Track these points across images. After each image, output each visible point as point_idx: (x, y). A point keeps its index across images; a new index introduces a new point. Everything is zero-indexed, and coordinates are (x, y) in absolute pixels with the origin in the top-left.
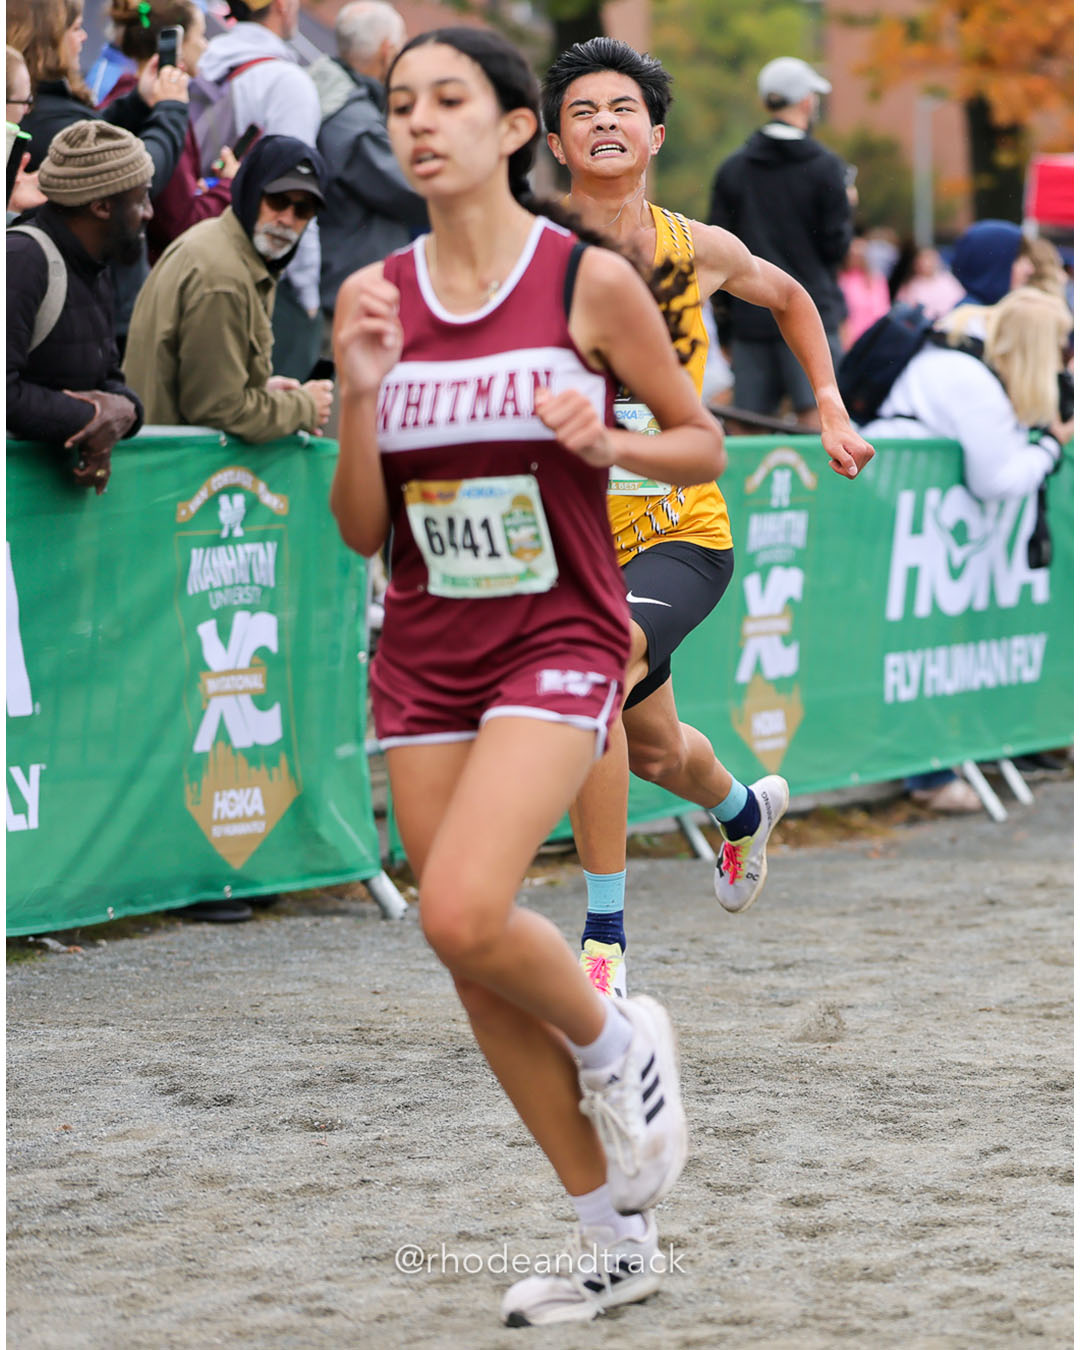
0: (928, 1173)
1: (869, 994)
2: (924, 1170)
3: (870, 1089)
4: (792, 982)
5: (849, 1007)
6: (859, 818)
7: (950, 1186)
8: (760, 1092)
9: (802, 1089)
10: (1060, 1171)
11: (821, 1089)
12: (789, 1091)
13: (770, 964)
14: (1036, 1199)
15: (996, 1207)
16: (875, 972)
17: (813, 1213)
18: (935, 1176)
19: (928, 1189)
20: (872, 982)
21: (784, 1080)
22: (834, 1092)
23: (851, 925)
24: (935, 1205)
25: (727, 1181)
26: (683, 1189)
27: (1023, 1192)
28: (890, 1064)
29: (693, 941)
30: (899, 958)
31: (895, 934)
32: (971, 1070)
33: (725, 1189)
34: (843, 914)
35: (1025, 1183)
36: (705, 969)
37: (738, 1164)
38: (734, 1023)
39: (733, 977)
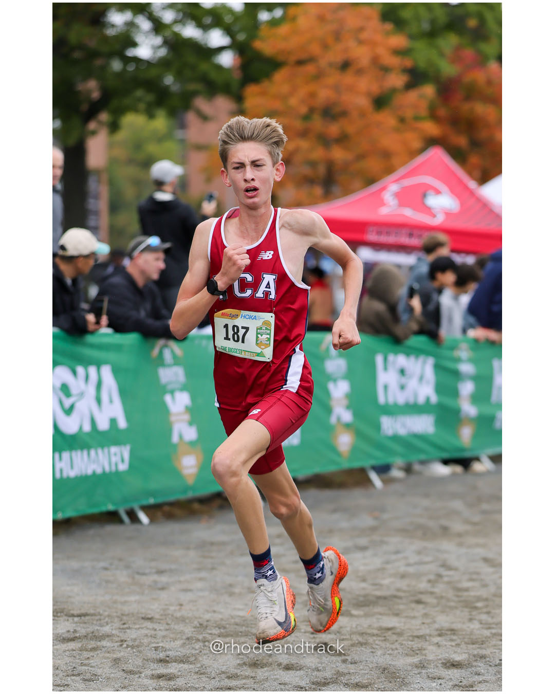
0: (223, 665)
1: (200, 585)
2: (222, 664)
3: (198, 627)
4: (164, 579)
5: (190, 590)
6: (196, 506)
7: (233, 671)
8: (148, 629)
9: (167, 627)
10: (284, 664)
11: (176, 627)
12: (162, 628)
13: (154, 570)
14: (272, 677)
15: (254, 681)
16: (203, 574)
17: (171, 683)
18: (227, 666)
19: (223, 673)
20: (201, 579)
21: (159, 623)
22: (181, 629)
23: (192, 554)
24: (226, 680)
25: (132, 669)
26: (112, 672)
27: (266, 674)
28: (207, 616)
29: (120, 560)
30: (213, 569)
31: (212, 557)
32: (243, 619)
33: (131, 672)
34: (188, 549)
35: (267, 670)
36: (125, 572)
37: (137, 661)
38: (137, 598)
39: (137, 577)
